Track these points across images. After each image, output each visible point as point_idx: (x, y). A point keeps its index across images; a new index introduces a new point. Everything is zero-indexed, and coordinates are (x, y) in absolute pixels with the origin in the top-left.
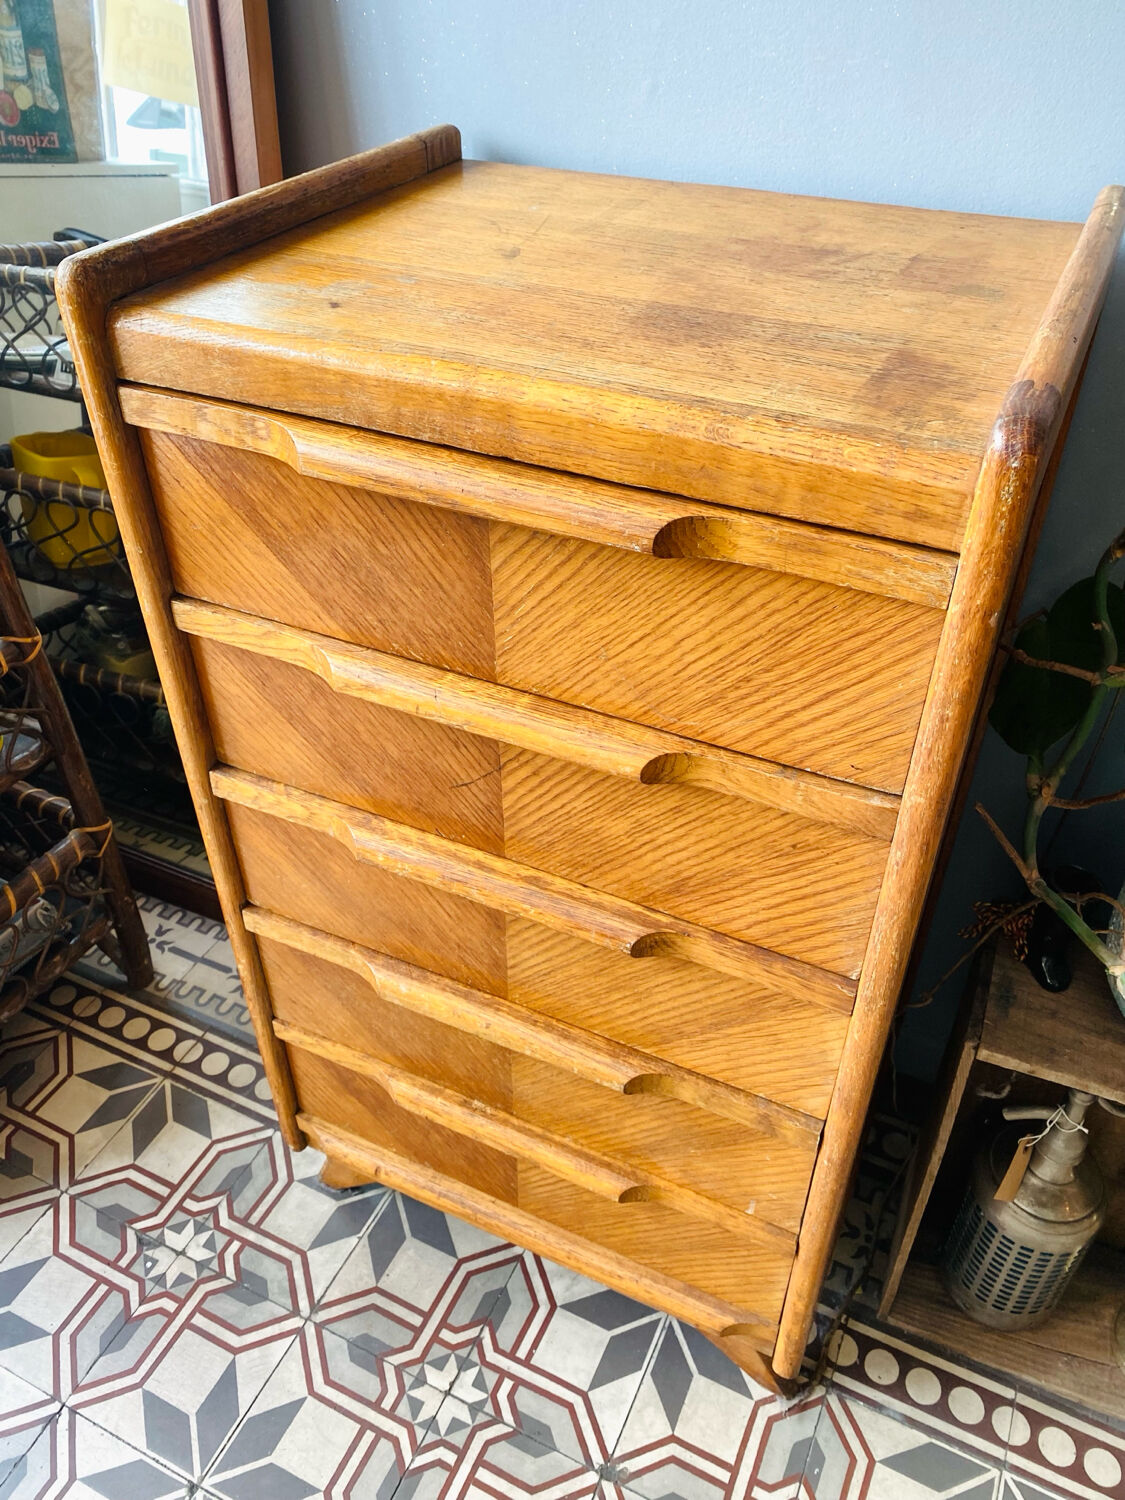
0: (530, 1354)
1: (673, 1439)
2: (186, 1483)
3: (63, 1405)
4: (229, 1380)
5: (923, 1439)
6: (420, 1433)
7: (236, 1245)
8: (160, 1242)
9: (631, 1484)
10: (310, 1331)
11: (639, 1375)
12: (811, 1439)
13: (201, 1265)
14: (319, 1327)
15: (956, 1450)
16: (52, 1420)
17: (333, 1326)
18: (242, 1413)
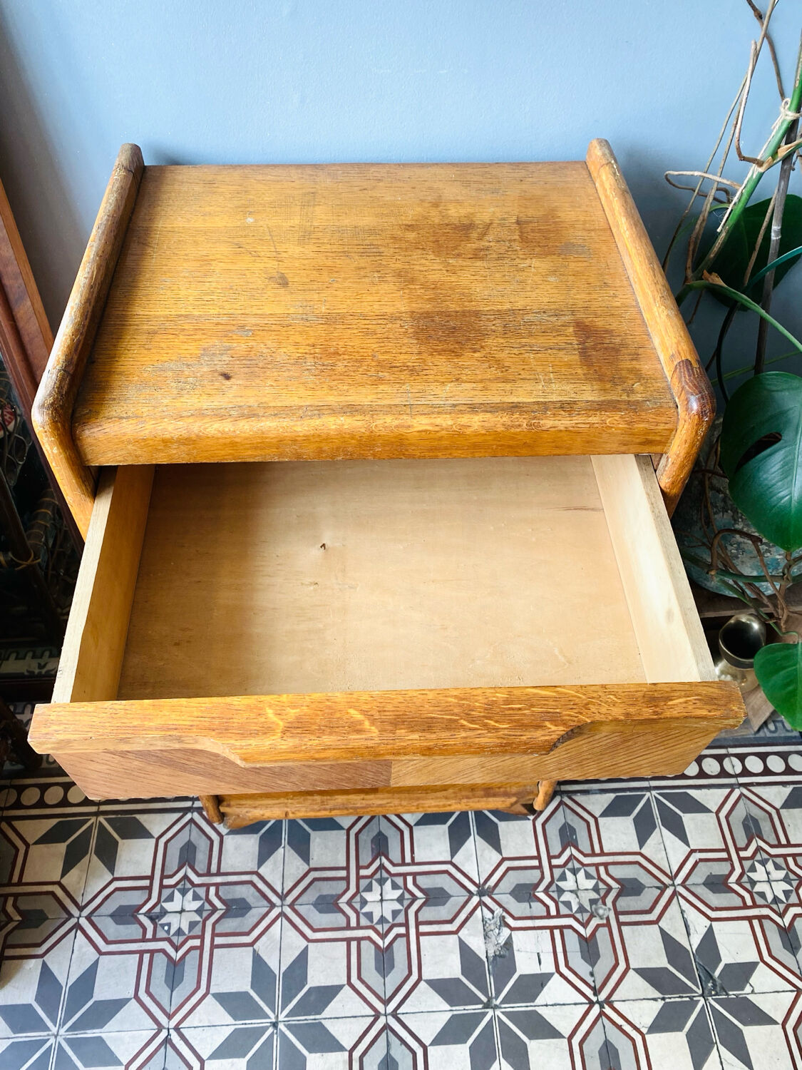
0: (413, 858)
1: (504, 860)
2: (269, 1024)
3: (168, 1029)
4: (258, 961)
5: (612, 796)
6: (379, 927)
7: (212, 890)
8: (164, 912)
9: (496, 892)
10: (288, 911)
11: (472, 838)
12: (565, 824)
13: (199, 911)
14: (291, 906)
15: (628, 793)
16: (167, 1041)
17: (299, 901)
18: (277, 973)
